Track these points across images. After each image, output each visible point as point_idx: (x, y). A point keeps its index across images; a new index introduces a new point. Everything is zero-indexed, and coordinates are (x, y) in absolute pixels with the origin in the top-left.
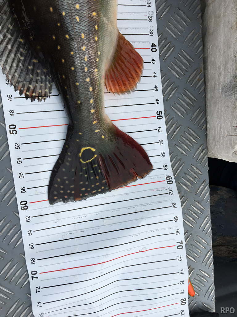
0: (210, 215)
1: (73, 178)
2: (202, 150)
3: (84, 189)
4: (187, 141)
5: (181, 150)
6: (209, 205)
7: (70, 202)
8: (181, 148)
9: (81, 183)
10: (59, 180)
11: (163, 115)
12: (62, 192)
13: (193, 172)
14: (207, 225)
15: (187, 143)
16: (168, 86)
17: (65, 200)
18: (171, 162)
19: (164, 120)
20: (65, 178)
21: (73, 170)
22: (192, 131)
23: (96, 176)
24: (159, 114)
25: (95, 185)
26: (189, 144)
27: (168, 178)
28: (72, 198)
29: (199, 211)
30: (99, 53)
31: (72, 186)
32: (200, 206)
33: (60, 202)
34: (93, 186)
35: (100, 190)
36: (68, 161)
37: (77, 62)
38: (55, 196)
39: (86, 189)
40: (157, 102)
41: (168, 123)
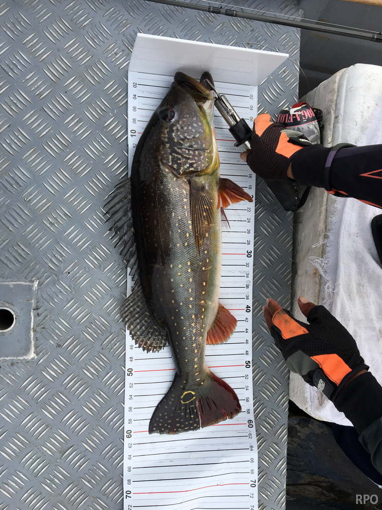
0: (286, 457)
1: (172, 415)
2: (283, 397)
3: (178, 425)
4: (270, 388)
5: (264, 396)
6: (286, 448)
7: (165, 435)
8: (264, 394)
9: (177, 419)
10: (160, 415)
11: (251, 365)
12: (160, 425)
13: (273, 416)
14: (282, 466)
15: (270, 390)
16: (257, 339)
17: (161, 432)
18: (254, 406)
19: (251, 369)
20: (166, 414)
21: (173, 408)
22: (275, 379)
23: (191, 415)
24: (248, 363)
25: (189, 423)
26: (272, 390)
27: (250, 421)
28: (167, 431)
29: (276, 453)
30: (204, 326)
31: (170, 421)
32: (277, 448)
33: (157, 433)
34: (187, 423)
35: (192, 428)
36: (171, 401)
37: (188, 334)
38: (154, 427)
39: (181, 425)
40: (247, 353)
41: (255, 371)
